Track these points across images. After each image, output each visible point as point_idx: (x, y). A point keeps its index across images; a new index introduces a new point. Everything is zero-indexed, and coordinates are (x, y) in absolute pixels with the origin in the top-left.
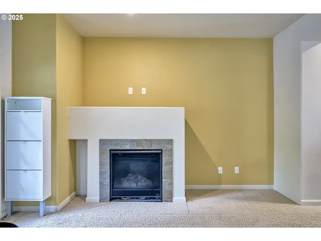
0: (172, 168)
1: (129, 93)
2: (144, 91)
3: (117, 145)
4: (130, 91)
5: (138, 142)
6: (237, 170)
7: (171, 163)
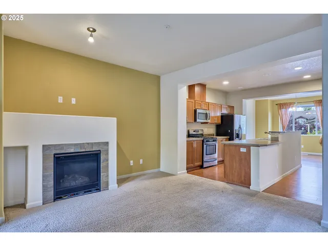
0: (108, 164)
1: (59, 102)
2: (74, 101)
3: (62, 148)
4: (60, 100)
5: (81, 145)
6: (141, 161)
7: (107, 160)
